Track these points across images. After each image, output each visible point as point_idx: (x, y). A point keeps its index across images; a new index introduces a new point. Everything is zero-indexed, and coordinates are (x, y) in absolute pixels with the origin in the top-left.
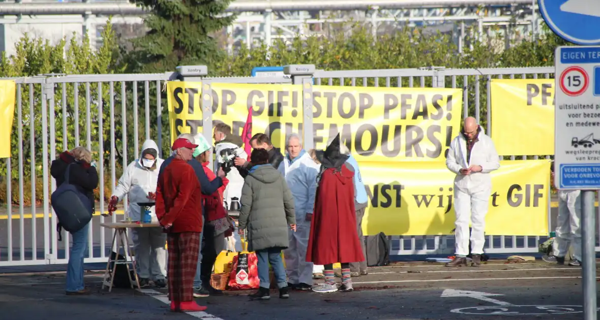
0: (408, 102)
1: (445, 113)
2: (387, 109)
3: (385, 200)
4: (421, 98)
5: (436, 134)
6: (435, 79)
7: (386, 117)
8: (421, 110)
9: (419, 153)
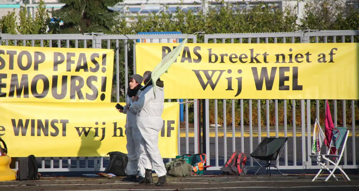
0: (72, 58)
1: (101, 67)
2: (56, 64)
3: (54, 131)
4: (82, 56)
5: (93, 83)
6: (94, 42)
7: (55, 69)
8: (82, 65)
9: (80, 96)
